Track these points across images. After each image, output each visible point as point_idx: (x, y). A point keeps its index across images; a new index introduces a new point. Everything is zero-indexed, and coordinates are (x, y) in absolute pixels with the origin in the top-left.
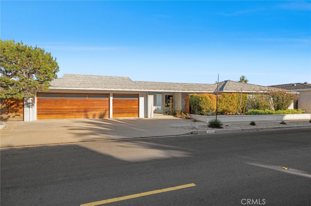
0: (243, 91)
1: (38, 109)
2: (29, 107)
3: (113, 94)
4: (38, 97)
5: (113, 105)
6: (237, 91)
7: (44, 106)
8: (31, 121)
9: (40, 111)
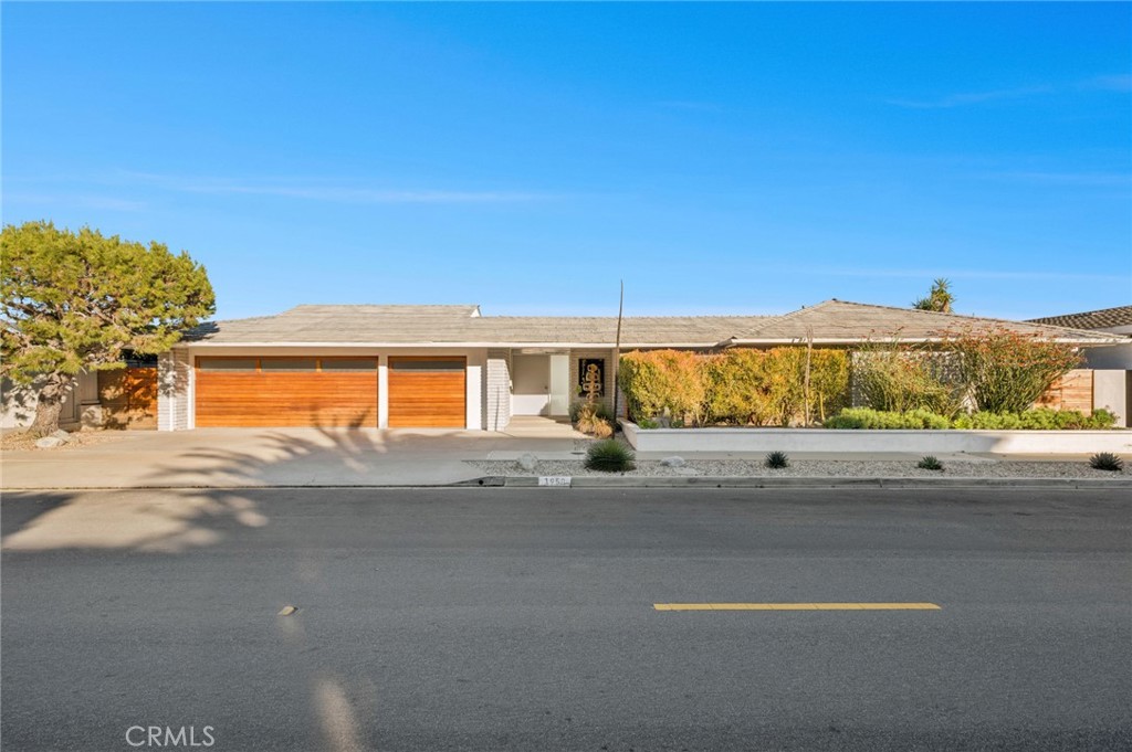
0: (815, 341)
1: (198, 400)
2: (167, 394)
3: (389, 357)
4: (199, 370)
5: (390, 391)
6: (797, 341)
7: (212, 391)
8: (171, 429)
9: (203, 404)
